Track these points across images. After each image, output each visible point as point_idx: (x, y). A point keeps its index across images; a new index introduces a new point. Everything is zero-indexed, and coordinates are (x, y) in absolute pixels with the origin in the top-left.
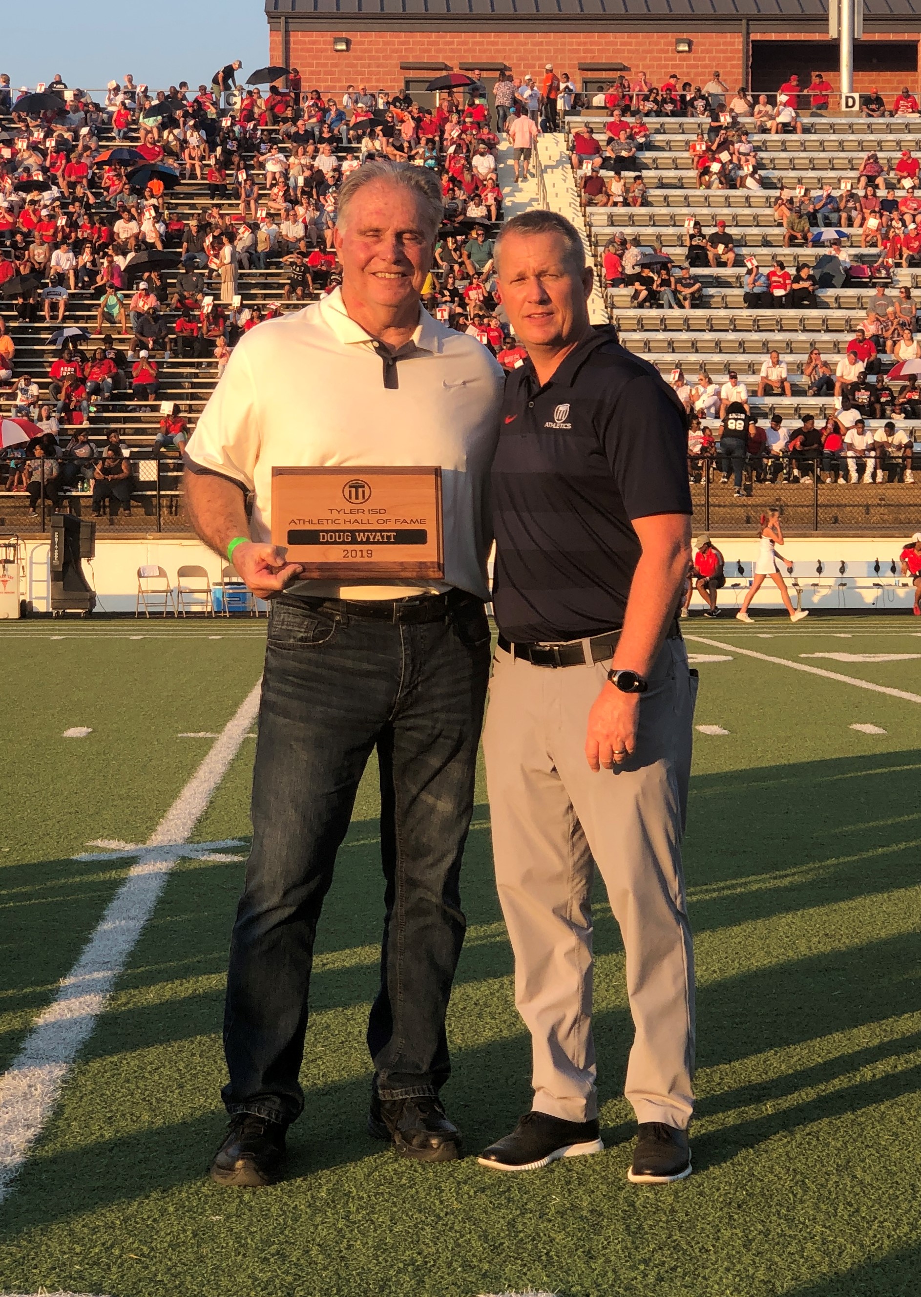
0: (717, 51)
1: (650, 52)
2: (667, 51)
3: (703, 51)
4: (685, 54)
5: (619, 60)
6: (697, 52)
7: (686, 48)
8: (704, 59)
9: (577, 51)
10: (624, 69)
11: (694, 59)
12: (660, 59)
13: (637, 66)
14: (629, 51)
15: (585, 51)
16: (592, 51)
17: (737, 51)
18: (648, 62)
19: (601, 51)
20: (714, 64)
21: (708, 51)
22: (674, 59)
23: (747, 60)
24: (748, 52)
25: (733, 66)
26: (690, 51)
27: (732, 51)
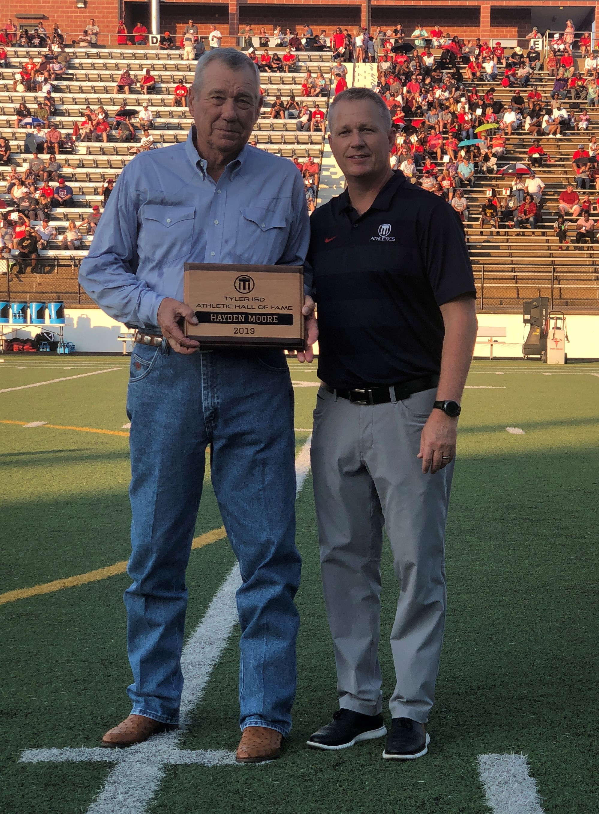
0: (103, 8)
1: (62, 7)
2: (71, 7)
3: (94, 8)
4: (83, 9)
5: (42, 13)
6: (90, 8)
7: (83, 6)
8: (95, 12)
9: (16, 6)
10: (44, 18)
11: (89, 12)
12: (67, 12)
13: (53, 16)
14: (48, 7)
15: (21, 7)
16: (25, 7)
17: (115, 8)
18: (60, 14)
19: (31, 7)
20: (101, 15)
21: (97, 8)
22: (76, 12)
23: (121, 13)
24: (121, 8)
25: (113, 17)
26: (85, 7)
27: (112, 8)
